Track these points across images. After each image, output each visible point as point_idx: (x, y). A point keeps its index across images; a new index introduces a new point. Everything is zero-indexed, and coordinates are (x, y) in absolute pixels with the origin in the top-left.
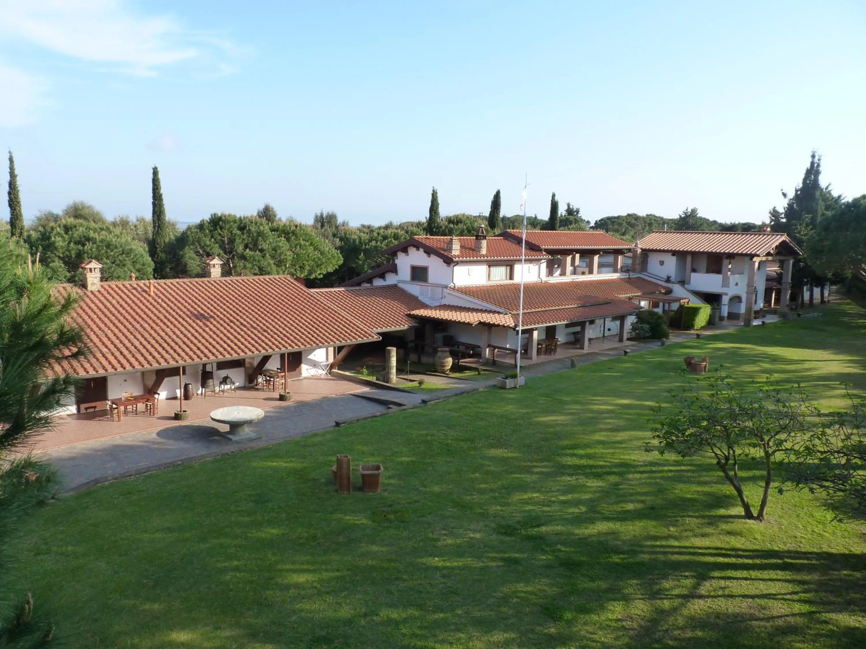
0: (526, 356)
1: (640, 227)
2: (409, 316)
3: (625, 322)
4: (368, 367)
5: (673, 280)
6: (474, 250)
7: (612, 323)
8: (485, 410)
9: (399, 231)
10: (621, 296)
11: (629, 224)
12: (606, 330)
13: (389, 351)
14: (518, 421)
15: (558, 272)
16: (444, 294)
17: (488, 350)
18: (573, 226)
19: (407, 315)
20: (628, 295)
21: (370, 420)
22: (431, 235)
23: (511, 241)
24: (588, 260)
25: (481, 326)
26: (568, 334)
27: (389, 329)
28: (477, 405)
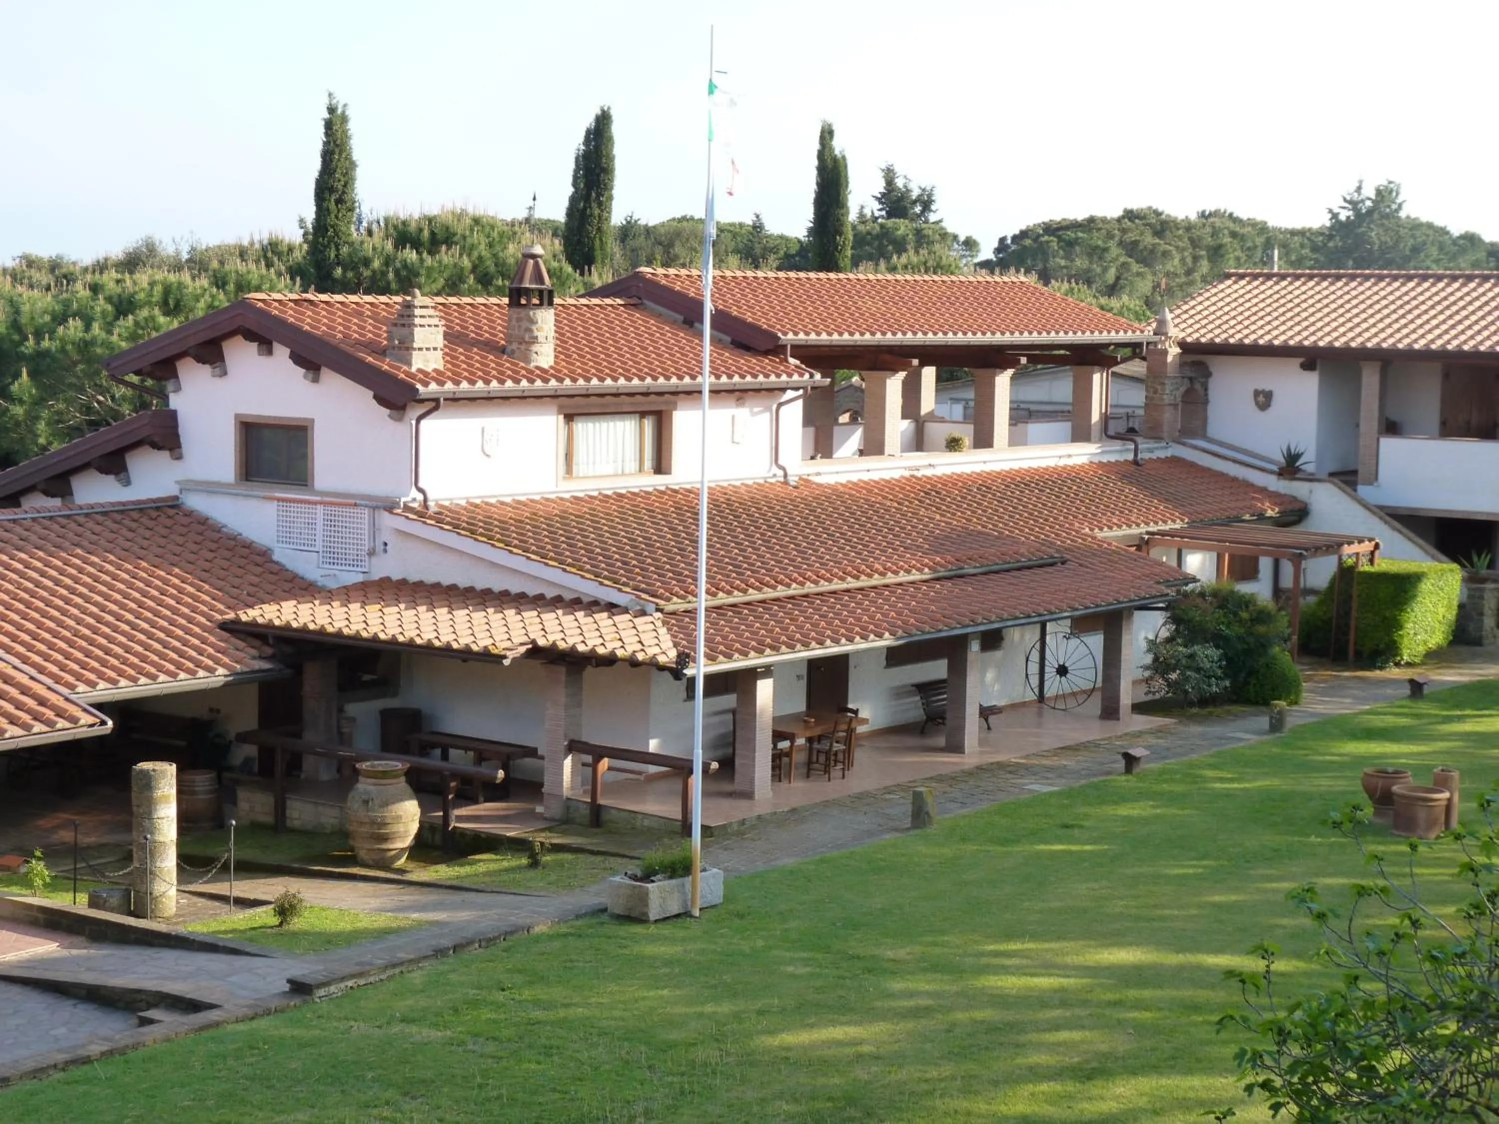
0: (727, 787)
1: (1174, 264)
2: (232, 628)
3: (1125, 639)
4: (51, 855)
5: (1310, 468)
6: (503, 351)
7: (1074, 642)
8: (562, 1013)
9: (186, 277)
10: (1106, 533)
11: (1131, 248)
12: (1050, 672)
13: (148, 781)
14: (700, 1054)
15: (856, 439)
16: (385, 536)
17: (568, 763)
18: (910, 256)
19: (225, 626)
20: (1135, 531)
21: (60, 1075)
22: (321, 290)
23: (658, 316)
24: (970, 394)
25: (536, 663)
26: (899, 693)
27: (144, 688)
28: (527, 994)
